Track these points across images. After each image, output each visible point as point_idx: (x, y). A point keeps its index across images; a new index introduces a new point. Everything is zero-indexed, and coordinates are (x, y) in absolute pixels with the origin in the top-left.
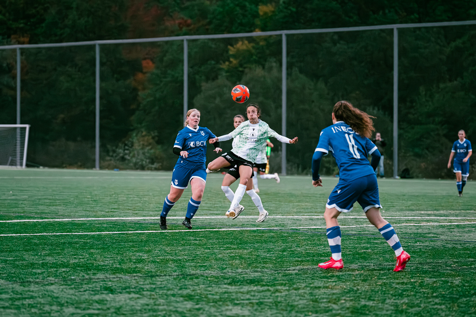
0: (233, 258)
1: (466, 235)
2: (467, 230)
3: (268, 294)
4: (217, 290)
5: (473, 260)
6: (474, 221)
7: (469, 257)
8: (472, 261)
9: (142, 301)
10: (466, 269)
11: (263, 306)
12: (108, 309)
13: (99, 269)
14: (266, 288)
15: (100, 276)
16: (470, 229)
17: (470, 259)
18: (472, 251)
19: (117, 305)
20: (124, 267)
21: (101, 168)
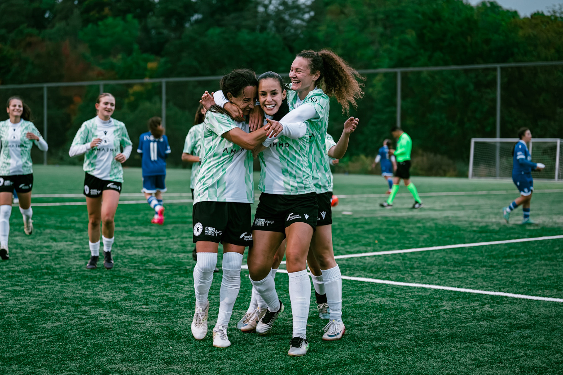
0: (132, 220)
3: (154, 241)
4: (122, 239)
9: (75, 246)
11: (150, 249)
12: (53, 251)
13: (47, 227)
14: (153, 238)
15: (48, 231)
19: (59, 249)
20: (63, 225)
21: (48, 164)
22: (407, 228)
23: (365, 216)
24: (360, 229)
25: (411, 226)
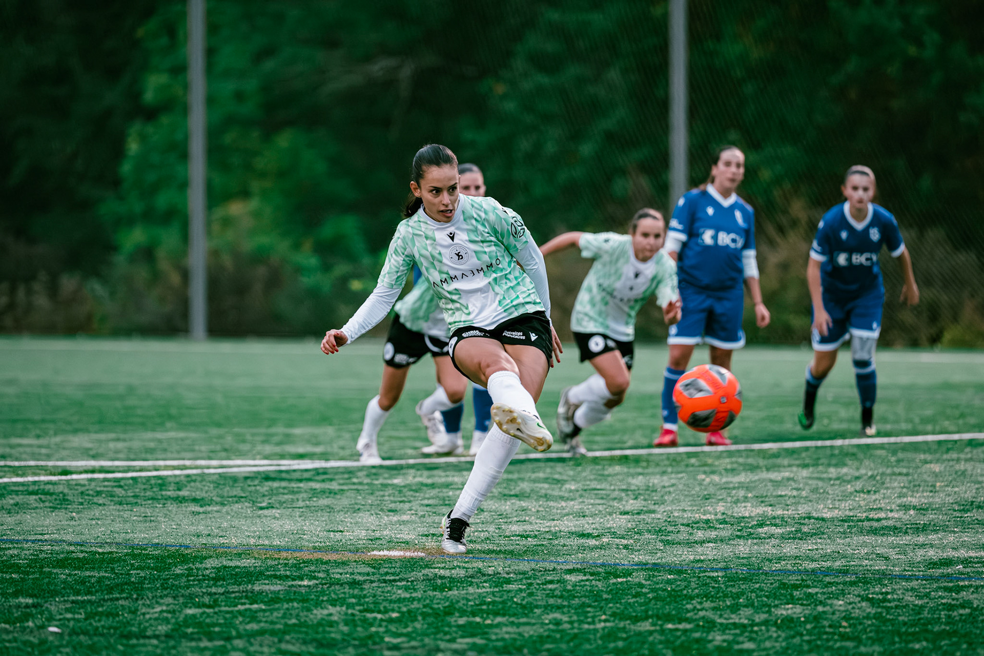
1: (10, 520)
2: (12, 502)
5: (30, 601)
6: (35, 474)
7: (16, 594)
8: (27, 606)
10: (7, 632)
16: (19, 499)
17: (22, 600)
18: (28, 573)
22: (724, 628)
23: (497, 566)
24: (463, 643)
25: (742, 617)
